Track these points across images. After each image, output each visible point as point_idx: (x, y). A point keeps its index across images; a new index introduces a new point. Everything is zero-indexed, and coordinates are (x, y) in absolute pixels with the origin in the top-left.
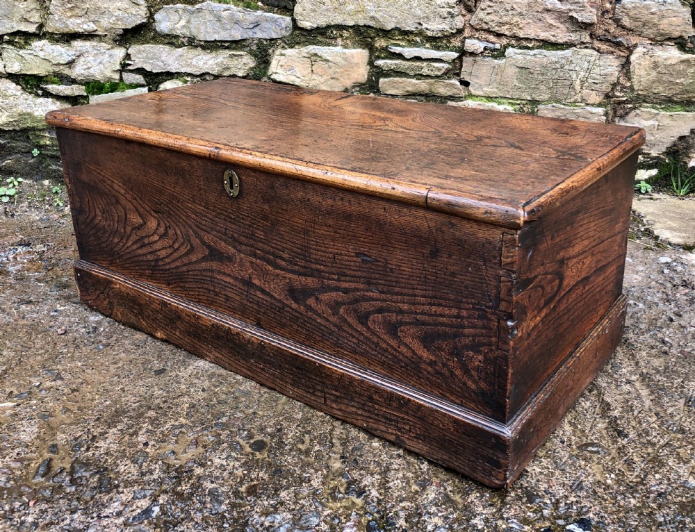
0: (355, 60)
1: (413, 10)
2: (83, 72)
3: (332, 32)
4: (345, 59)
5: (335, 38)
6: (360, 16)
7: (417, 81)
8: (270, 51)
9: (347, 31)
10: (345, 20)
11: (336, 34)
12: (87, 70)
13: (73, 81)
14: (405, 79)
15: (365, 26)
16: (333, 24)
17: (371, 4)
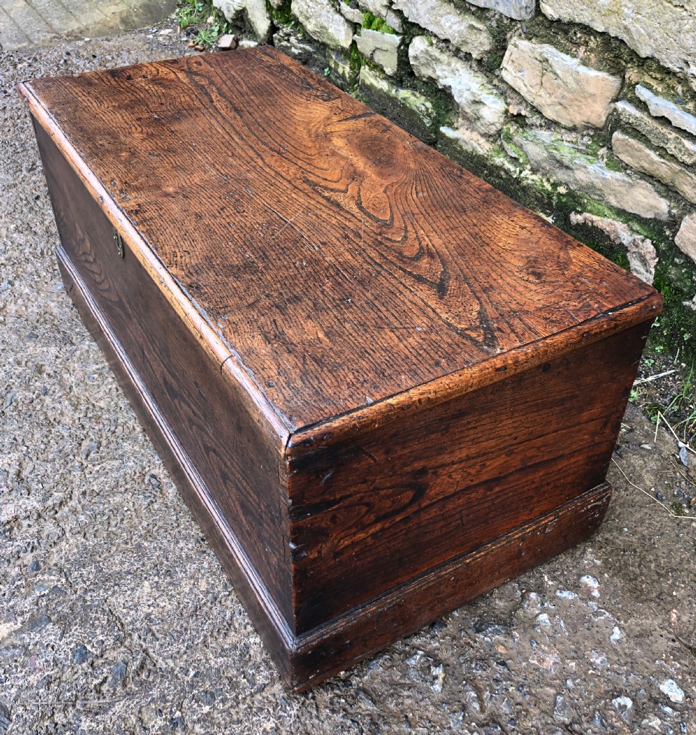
0: (591, 89)
1: (682, 36)
3: (575, 33)
4: (578, 82)
5: (578, 45)
6: (614, 20)
7: (657, 159)
8: (509, 36)
9: (595, 38)
10: (593, 20)
11: (580, 38)
14: (642, 146)
15: (616, 38)
16: (577, 21)
17: (630, 5)
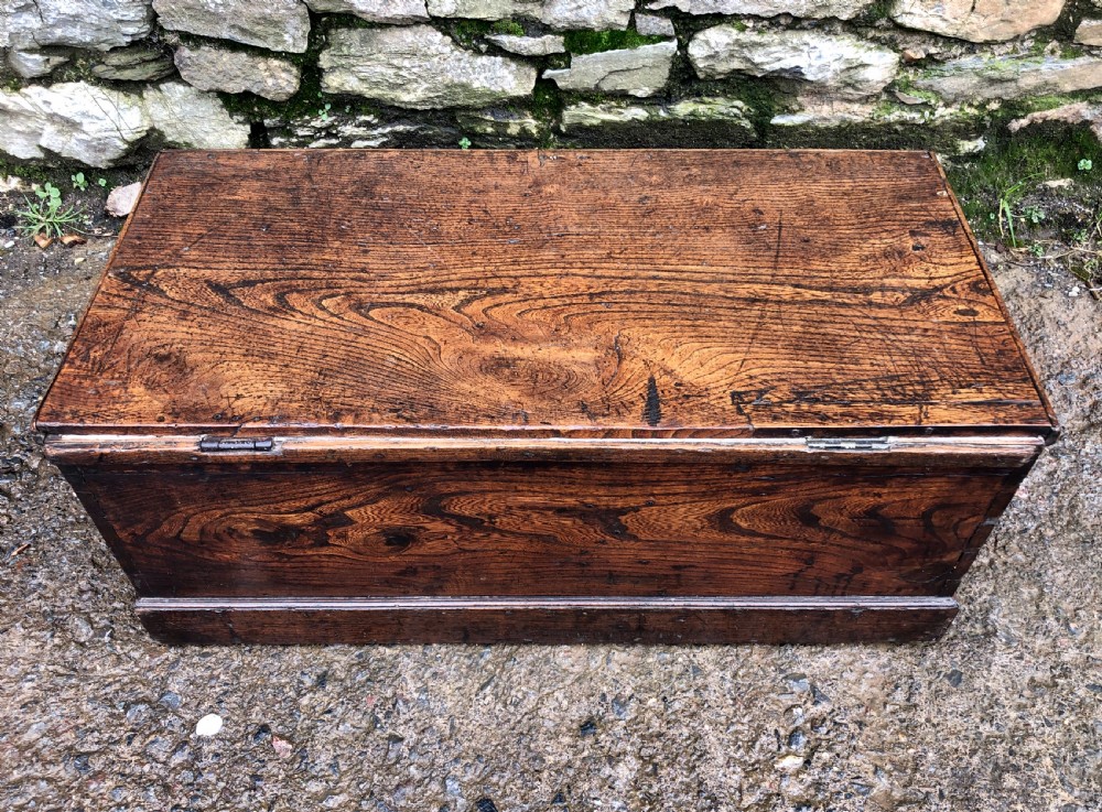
2: (567, 14)
12: (574, 12)
13: (546, 29)
